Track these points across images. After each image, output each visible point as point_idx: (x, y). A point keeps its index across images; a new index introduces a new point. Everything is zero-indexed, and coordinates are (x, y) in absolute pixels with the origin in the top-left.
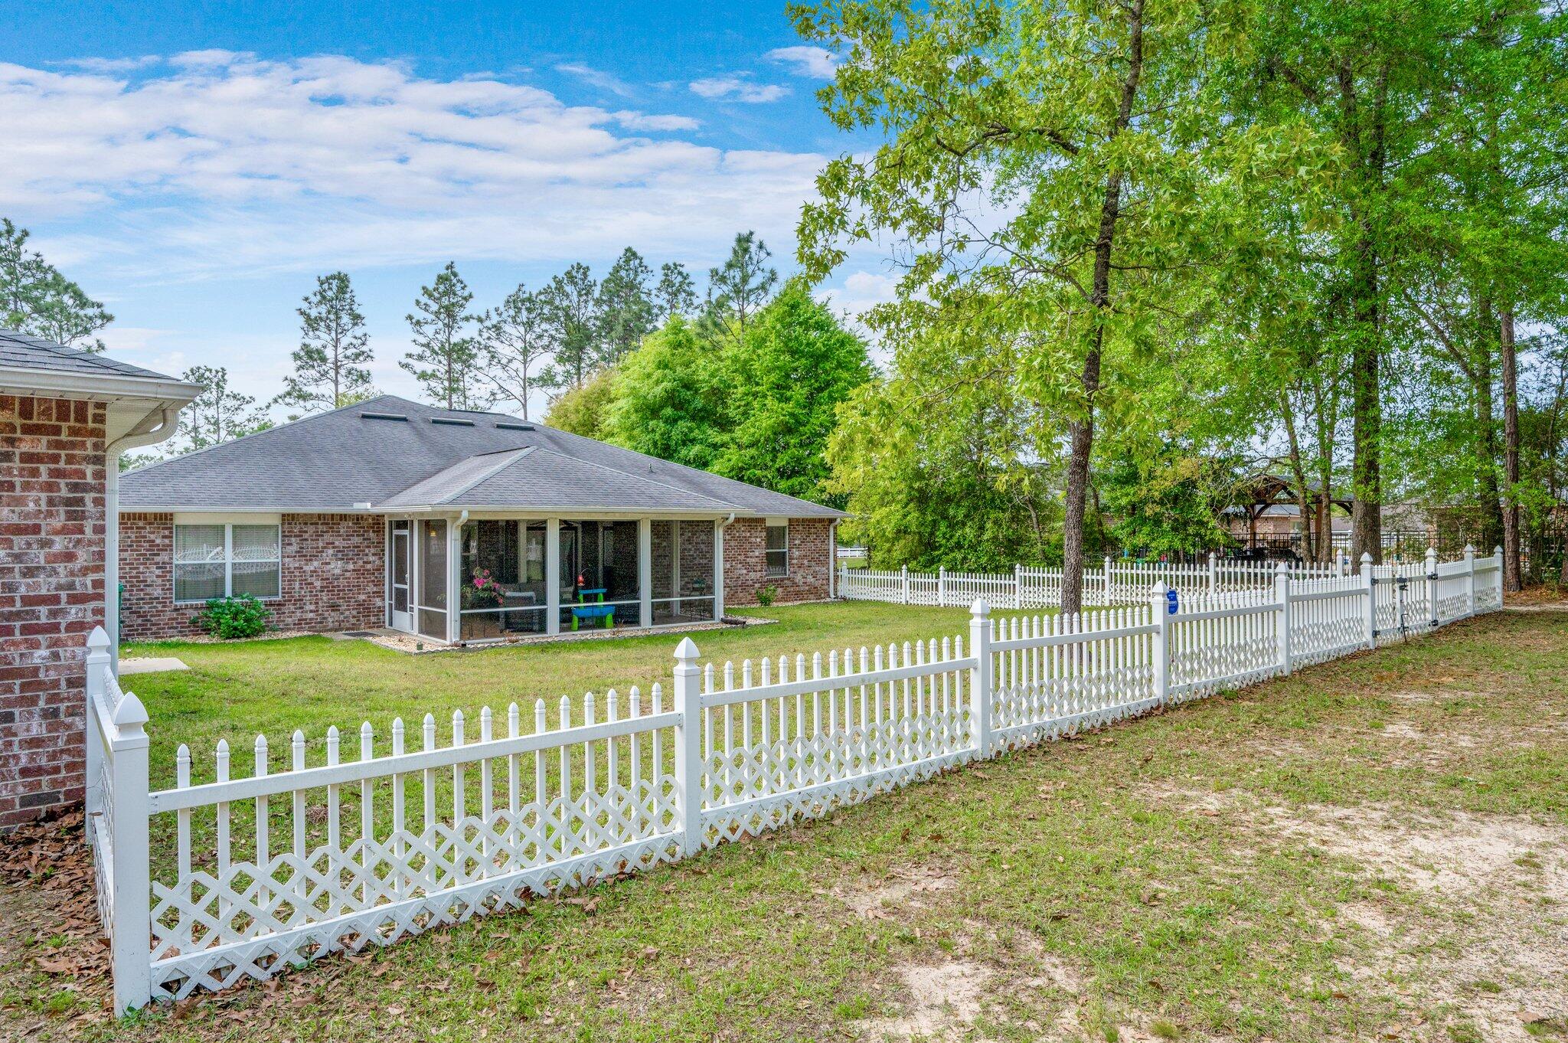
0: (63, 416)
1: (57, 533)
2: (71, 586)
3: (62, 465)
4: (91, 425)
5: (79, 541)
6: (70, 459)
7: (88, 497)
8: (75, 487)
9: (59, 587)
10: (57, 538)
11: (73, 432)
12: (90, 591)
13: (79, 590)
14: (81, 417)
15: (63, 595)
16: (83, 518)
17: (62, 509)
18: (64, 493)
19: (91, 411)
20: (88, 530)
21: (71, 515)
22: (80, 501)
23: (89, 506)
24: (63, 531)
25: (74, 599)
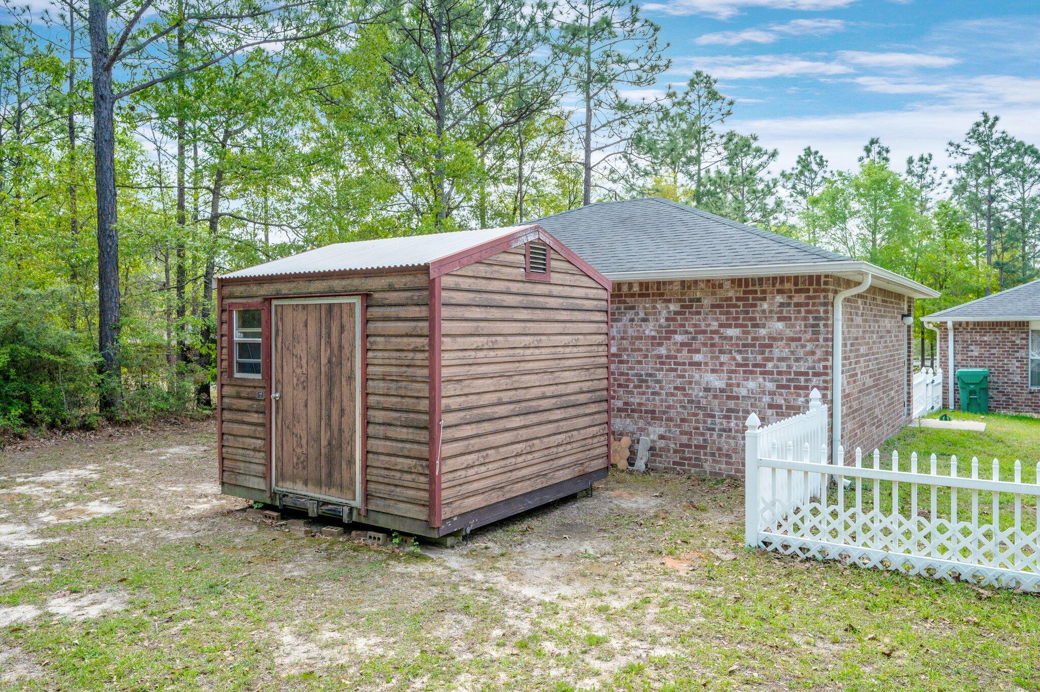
0: (811, 284)
1: (808, 341)
2: (814, 368)
3: (810, 308)
4: (823, 287)
5: (817, 346)
6: (814, 305)
7: (821, 323)
8: (815, 318)
9: (809, 368)
10: (808, 344)
11: (815, 291)
12: (822, 371)
13: (817, 370)
14: (818, 284)
15: (810, 371)
16: (819, 334)
17: (810, 329)
18: (811, 321)
19: (823, 279)
20: (821, 340)
21: (814, 333)
22: (818, 325)
23: (822, 328)
24: (811, 340)
25: (816, 374)
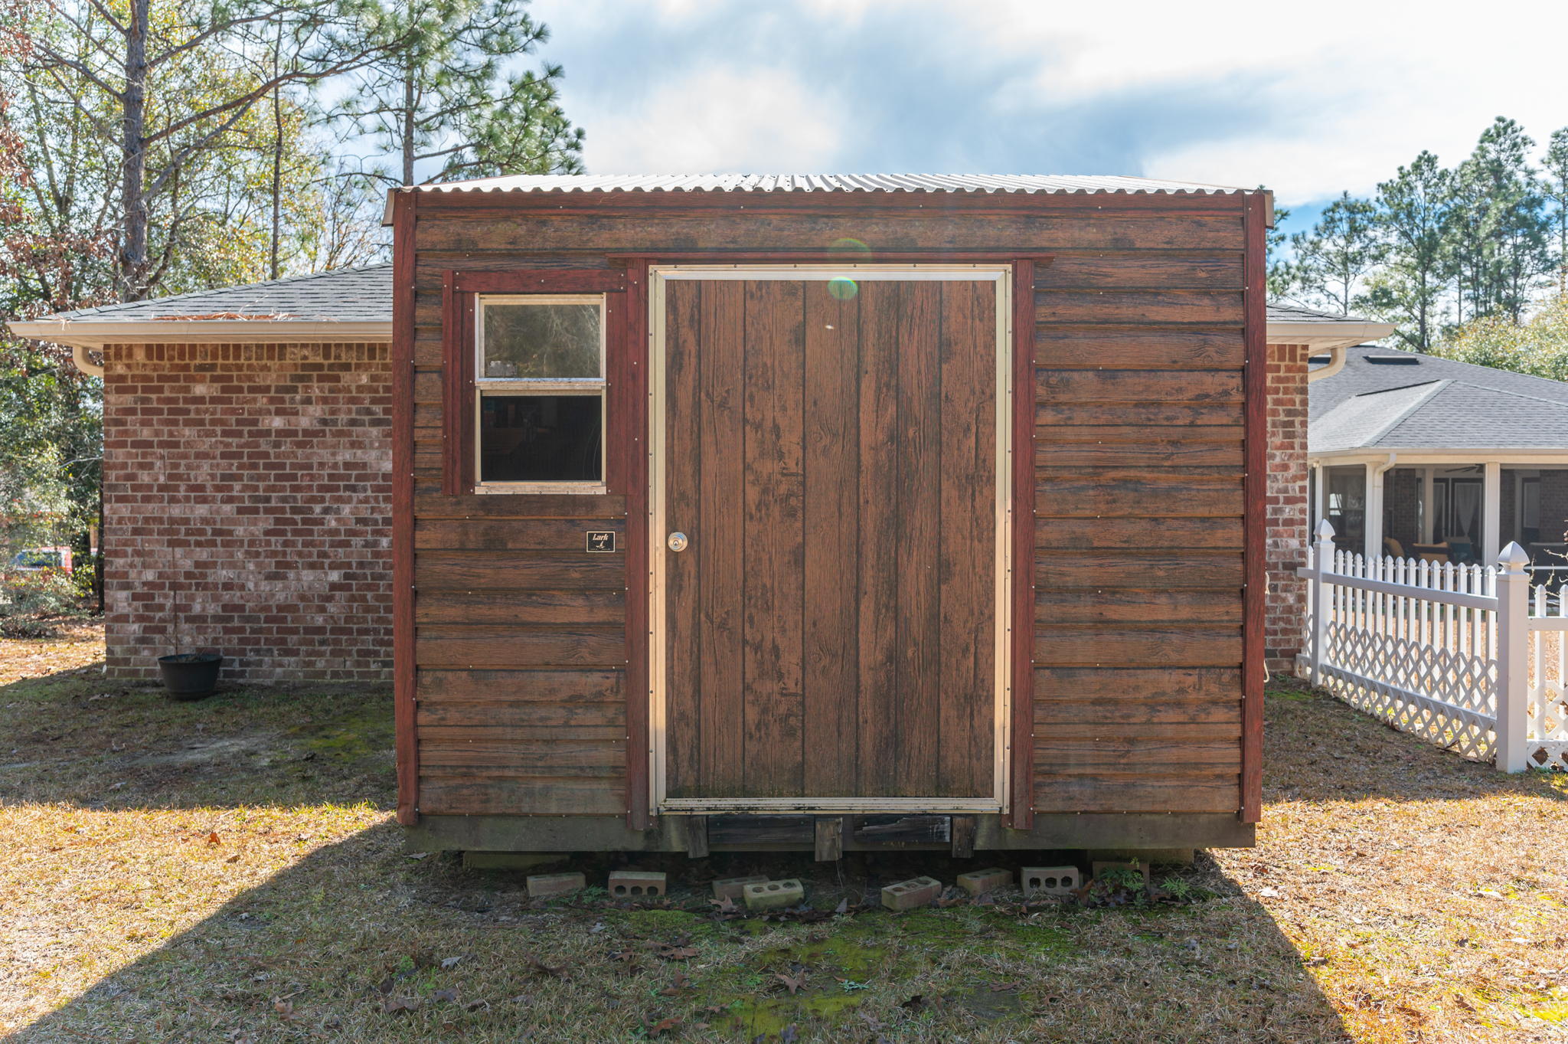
0: (1282, 358)
1: (1278, 448)
2: (1286, 491)
3: (1281, 395)
4: (1299, 363)
5: (1291, 455)
6: (1286, 391)
7: (1298, 420)
8: (1289, 413)
9: (1279, 491)
10: (1278, 453)
11: (1289, 369)
12: (1298, 494)
13: (1291, 494)
14: (1293, 358)
15: (1281, 496)
16: (1294, 437)
17: (1281, 430)
18: (1282, 418)
19: (1299, 352)
20: (1297, 446)
21: (1288, 435)
22: (1291, 424)
23: (1298, 428)
24: (1282, 447)
25: (1289, 501)
